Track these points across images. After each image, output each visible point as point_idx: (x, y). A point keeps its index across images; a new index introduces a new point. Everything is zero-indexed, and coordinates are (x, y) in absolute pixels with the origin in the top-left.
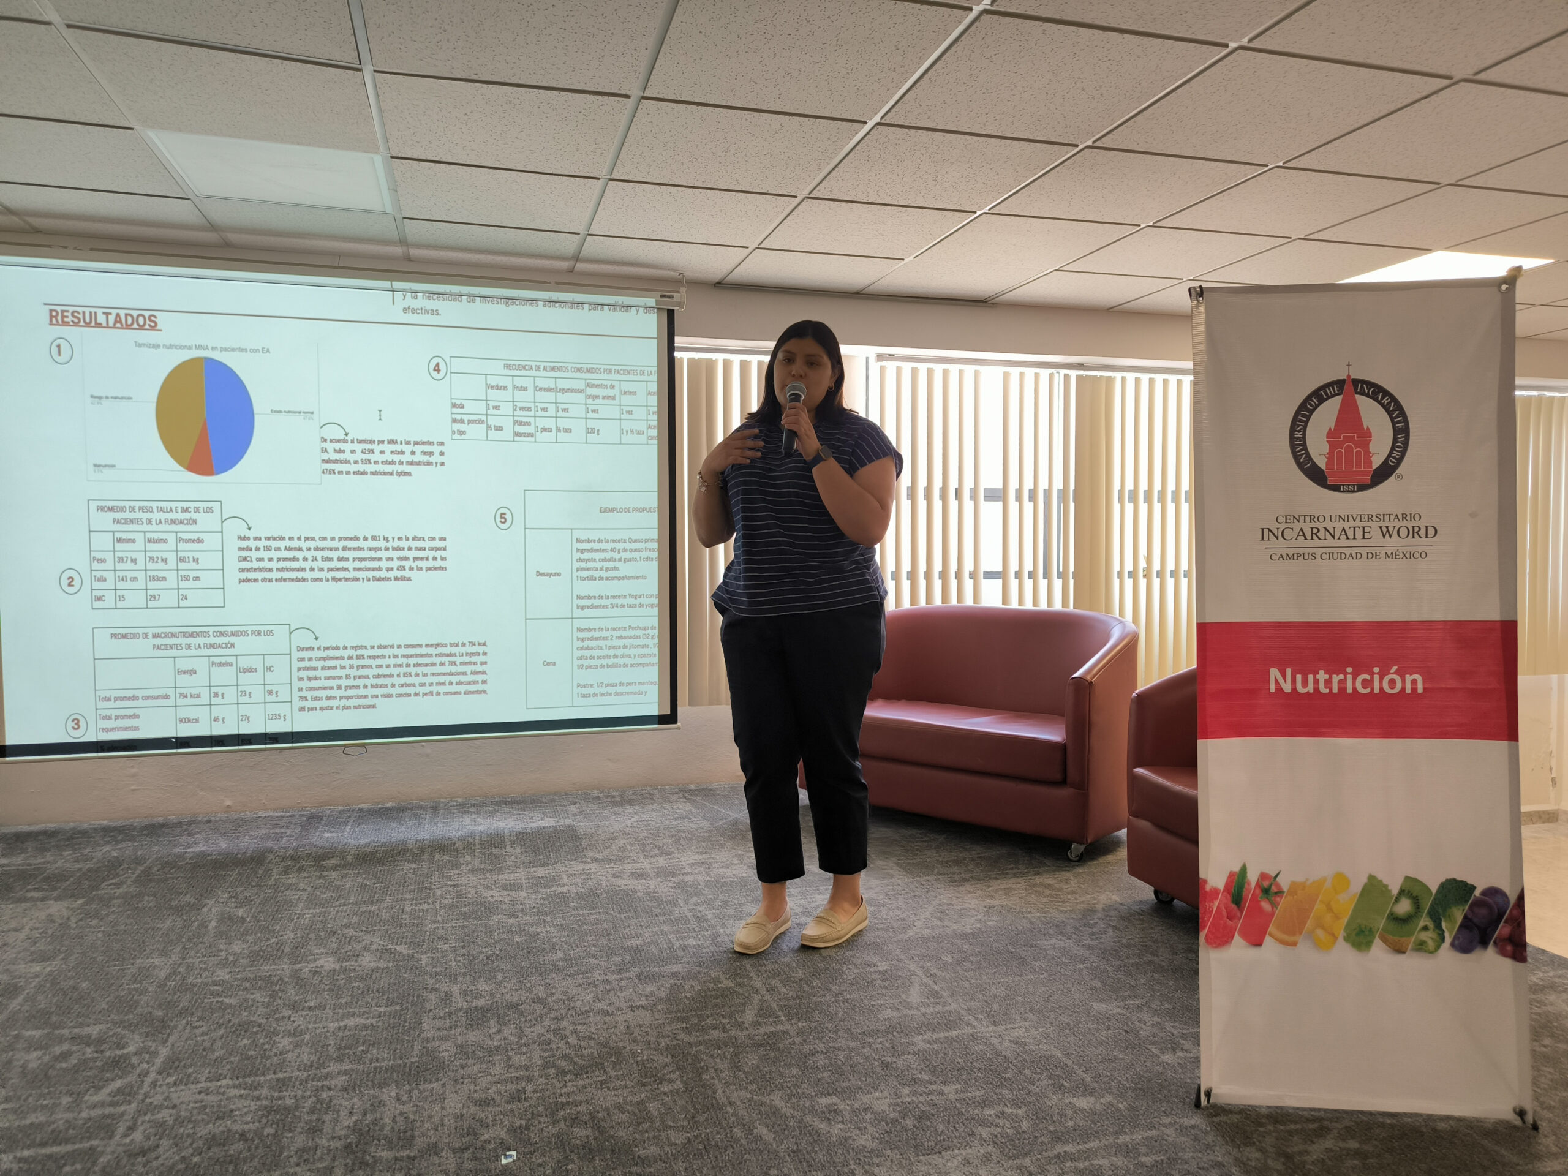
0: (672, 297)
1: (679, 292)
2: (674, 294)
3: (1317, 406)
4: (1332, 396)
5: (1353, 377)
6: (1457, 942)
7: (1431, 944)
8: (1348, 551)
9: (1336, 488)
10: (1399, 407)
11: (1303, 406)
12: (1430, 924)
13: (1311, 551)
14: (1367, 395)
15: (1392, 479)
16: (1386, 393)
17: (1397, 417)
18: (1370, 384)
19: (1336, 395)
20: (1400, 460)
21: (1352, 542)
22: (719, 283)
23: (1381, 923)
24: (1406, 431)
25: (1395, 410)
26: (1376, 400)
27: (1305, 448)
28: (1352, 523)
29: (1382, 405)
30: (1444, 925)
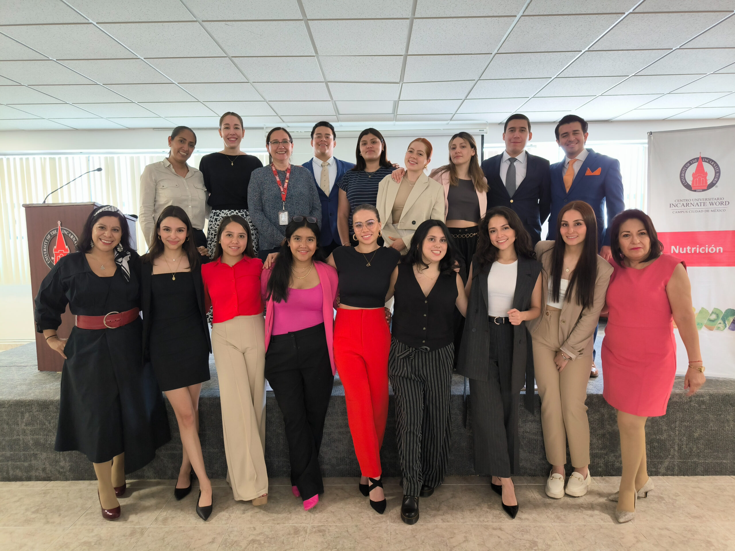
1: (486, 128)
2: (484, 129)
3: (689, 166)
4: (694, 163)
5: (702, 156)
6: (730, 327)
7: (722, 328)
8: (698, 210)
9: (695, 191)
10: (717, 165)
11: (685, 166)
12: (722, 322)
13: (686, 210)
14: (706, 162)
15: (714, 187)
16: (713, 161)
17: (716, 168)
18: (707, 158)
19: (696, 162)
20: (717, 182)
21: (700, 207)
22: (500, 123)
23: (705, 321)
24: (719, 172)
25: (715, 166)
26: (709, 163)
27: (685, 179)
28: (700, 201)
29: (711, 165)
30: (726, 322)
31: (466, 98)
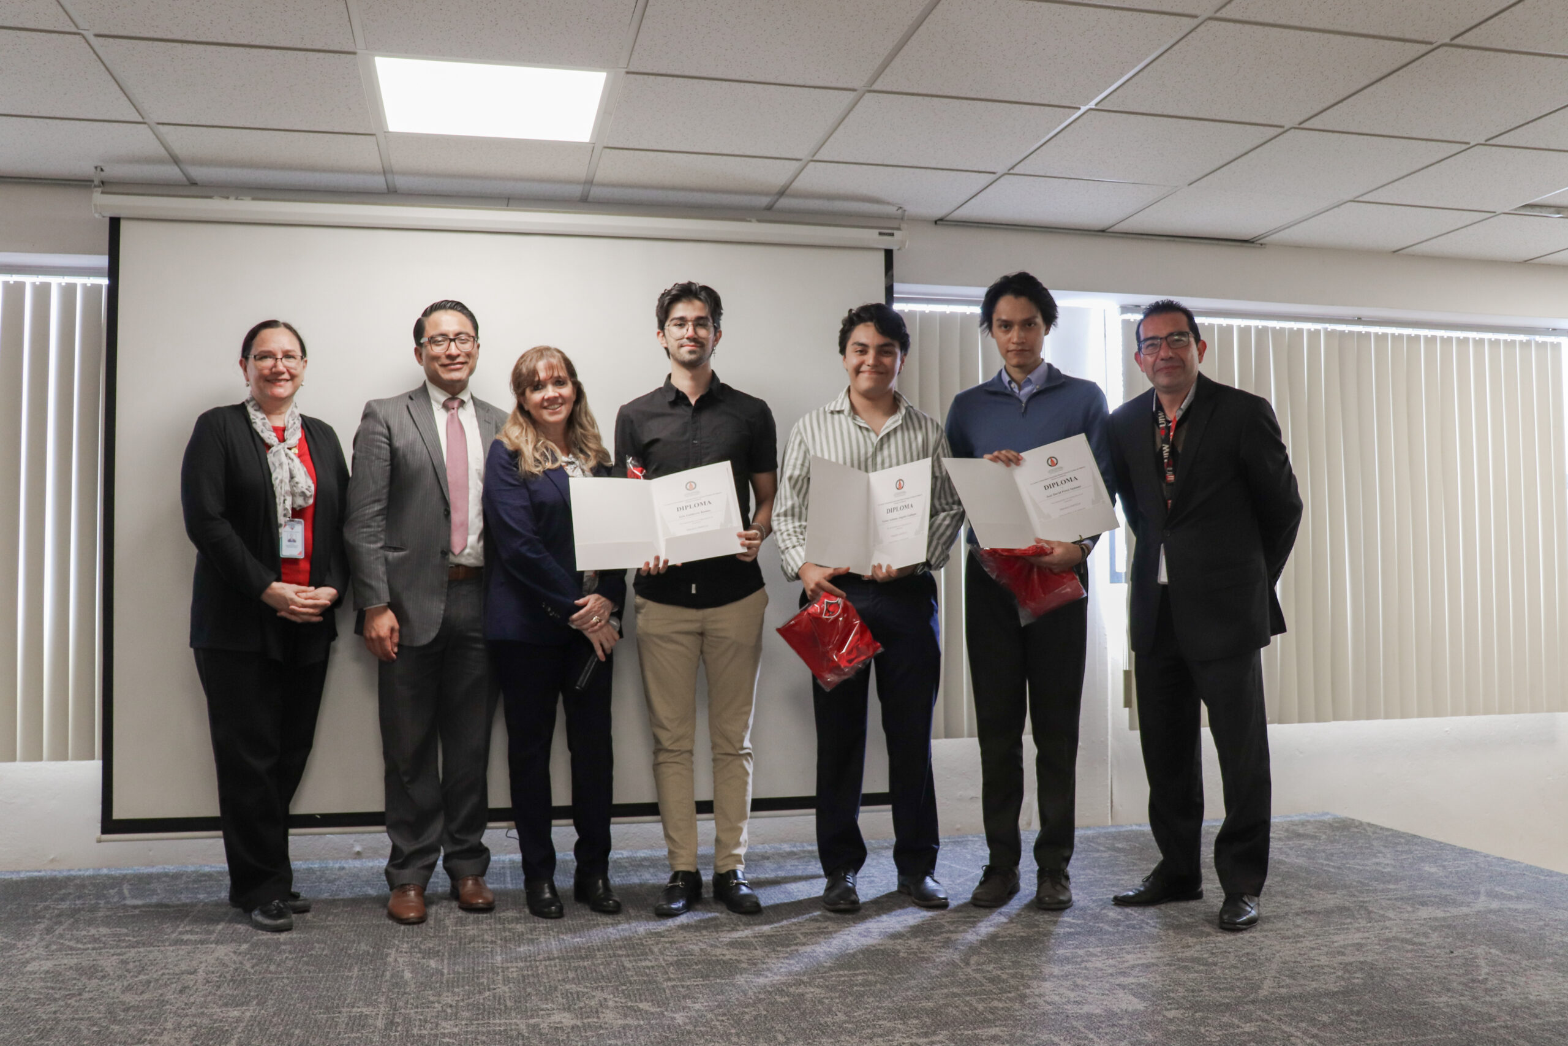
0: (892, 235)
1: (899, 229)
2: (895, 232)
22: (941, 220)
31: (814, 156)
